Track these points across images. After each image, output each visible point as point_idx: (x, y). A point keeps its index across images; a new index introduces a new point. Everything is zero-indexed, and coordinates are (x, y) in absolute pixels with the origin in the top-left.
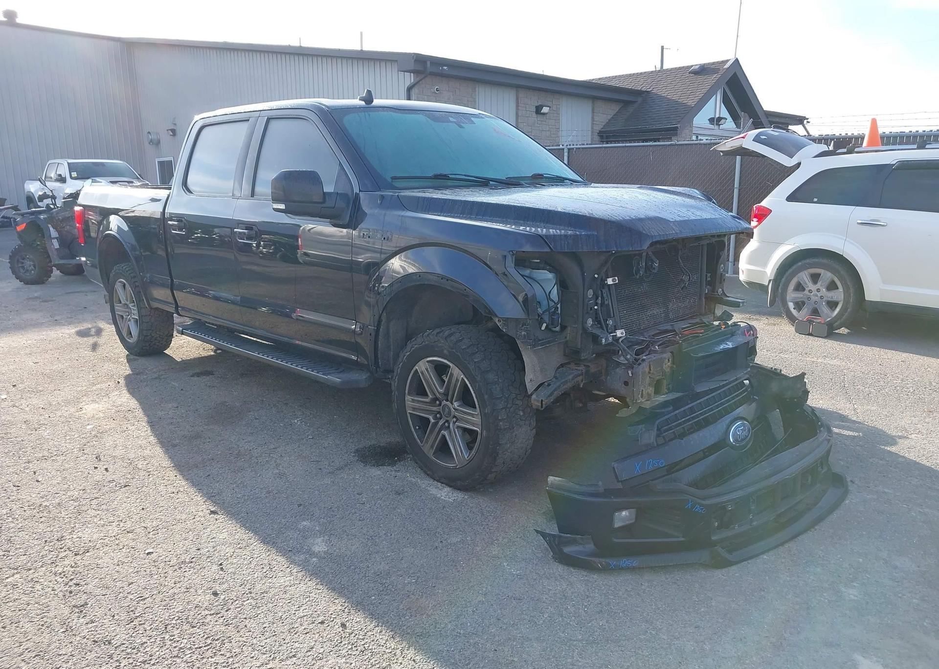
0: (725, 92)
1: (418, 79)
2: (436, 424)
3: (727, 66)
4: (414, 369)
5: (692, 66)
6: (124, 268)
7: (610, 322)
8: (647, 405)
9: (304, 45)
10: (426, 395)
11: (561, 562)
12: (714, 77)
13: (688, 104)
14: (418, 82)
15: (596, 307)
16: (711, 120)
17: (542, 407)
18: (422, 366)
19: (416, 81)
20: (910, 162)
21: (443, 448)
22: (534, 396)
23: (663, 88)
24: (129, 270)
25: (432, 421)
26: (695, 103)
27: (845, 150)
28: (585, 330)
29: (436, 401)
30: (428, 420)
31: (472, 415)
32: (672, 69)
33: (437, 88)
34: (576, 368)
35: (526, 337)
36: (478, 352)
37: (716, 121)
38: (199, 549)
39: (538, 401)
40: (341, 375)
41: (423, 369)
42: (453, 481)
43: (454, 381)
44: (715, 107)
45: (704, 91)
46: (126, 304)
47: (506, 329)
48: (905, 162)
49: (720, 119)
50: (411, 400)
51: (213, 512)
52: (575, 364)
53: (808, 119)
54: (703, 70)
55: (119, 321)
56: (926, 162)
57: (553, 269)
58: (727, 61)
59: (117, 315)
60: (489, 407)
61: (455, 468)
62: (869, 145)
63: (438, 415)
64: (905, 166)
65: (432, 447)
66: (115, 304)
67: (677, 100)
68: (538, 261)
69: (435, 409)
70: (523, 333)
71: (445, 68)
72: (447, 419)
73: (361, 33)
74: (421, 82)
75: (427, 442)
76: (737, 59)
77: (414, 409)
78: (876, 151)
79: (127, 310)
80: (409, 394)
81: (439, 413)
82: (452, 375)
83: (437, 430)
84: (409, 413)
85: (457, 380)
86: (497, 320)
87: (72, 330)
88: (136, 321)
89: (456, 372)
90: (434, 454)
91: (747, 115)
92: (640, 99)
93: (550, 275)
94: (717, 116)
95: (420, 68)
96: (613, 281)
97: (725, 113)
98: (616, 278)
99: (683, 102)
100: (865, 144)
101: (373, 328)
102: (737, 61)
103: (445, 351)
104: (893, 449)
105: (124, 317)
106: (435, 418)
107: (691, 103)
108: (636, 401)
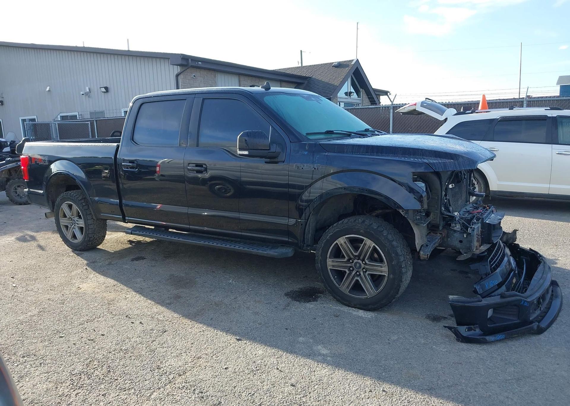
0: (352, 78)
1: (182, 70)
2: (350, 274)
3: (353, 63)
4: (335, 243)
5: (333, 63)
6: (72, 194)
7: (451, 209)
8: (478, 252)
9: (86, 46)
10: (343, 257)
11: (462, 342)
12: (347, 70)
13: (335, 84)
14: (183, 71)
15: (446, 201)
16: (346, 94)
17: (427, 258)
18: (341, 241)
19: (182, 71)
20: (507, 117)
21: (357, 287)
22: (421, 253)
23: (318, 75)
24: (76, 196)
25: (348, 272)
26: (339, 84)
27: (470, 112)
28: (442, 214)
29: (350, 260)
30: (345, 272)
31: (381, 267)
32: (322, 64)
33: (194, 75)
34: (436, 235)
35: (420, 219)
36: (383, 230)
37: (348, 94)
38: (254, 362)
39: (425, 255)
40: (276, 250)
41: (342, 242)
42: (365, 306)
43: (366, 247)
44: (347, 87)
45: (343, 77)
46: (71, 218)
47: (407, 216)
48: (504, 117)
49: (351, 93)
50: (331, 261)
51: (238, 340)
52: (433, 233)
53: (390, 92)
54: (340, 65)
55: (64, 229)
56: (515, 117)
57: (424, 181)
58: (353, 60)
59: (61, 226)
60: (395, 261)
61: (367, 298)
62: (483, 108)
63: (351, 269)
64: (505, 120)
65: (348, 287)
66: (60, 218)
67: (328, 82)
68: (416, 177)
69: (349, 265)
70: (418, 217)
71: (200, 63)
72: (358, 270)
73: (128, 40)
74: (184, 72)
75: (343, 285)
76: (358, 59)
77: (333, 266)
78: (487, 112)
79: (71, 222)
80: (330, 258)
81: (351, 267)
82: (365, 244)
83: (351, 277)
84: (330, 269)
85: (369, 247)
86: (401, 211)
87: (13, 238)
88: (81, 229)
89: (369, 243)
90: (349, 292)
91: (363, 90)
92: (306, 82)
93: (423, 185)
94: (349, 91)
95: (184, 63)
96: (452, 186)
97: (353, 90)
98: (454, 184)
99: (332, 83)
100: (480, 108)
101: (304, 221)
102: (358, 60)
103: (362, 231)
104: (558, 266)
105: (69, 226)
106: (349, 270)
107: (336, 83)
108: (473, 250)
